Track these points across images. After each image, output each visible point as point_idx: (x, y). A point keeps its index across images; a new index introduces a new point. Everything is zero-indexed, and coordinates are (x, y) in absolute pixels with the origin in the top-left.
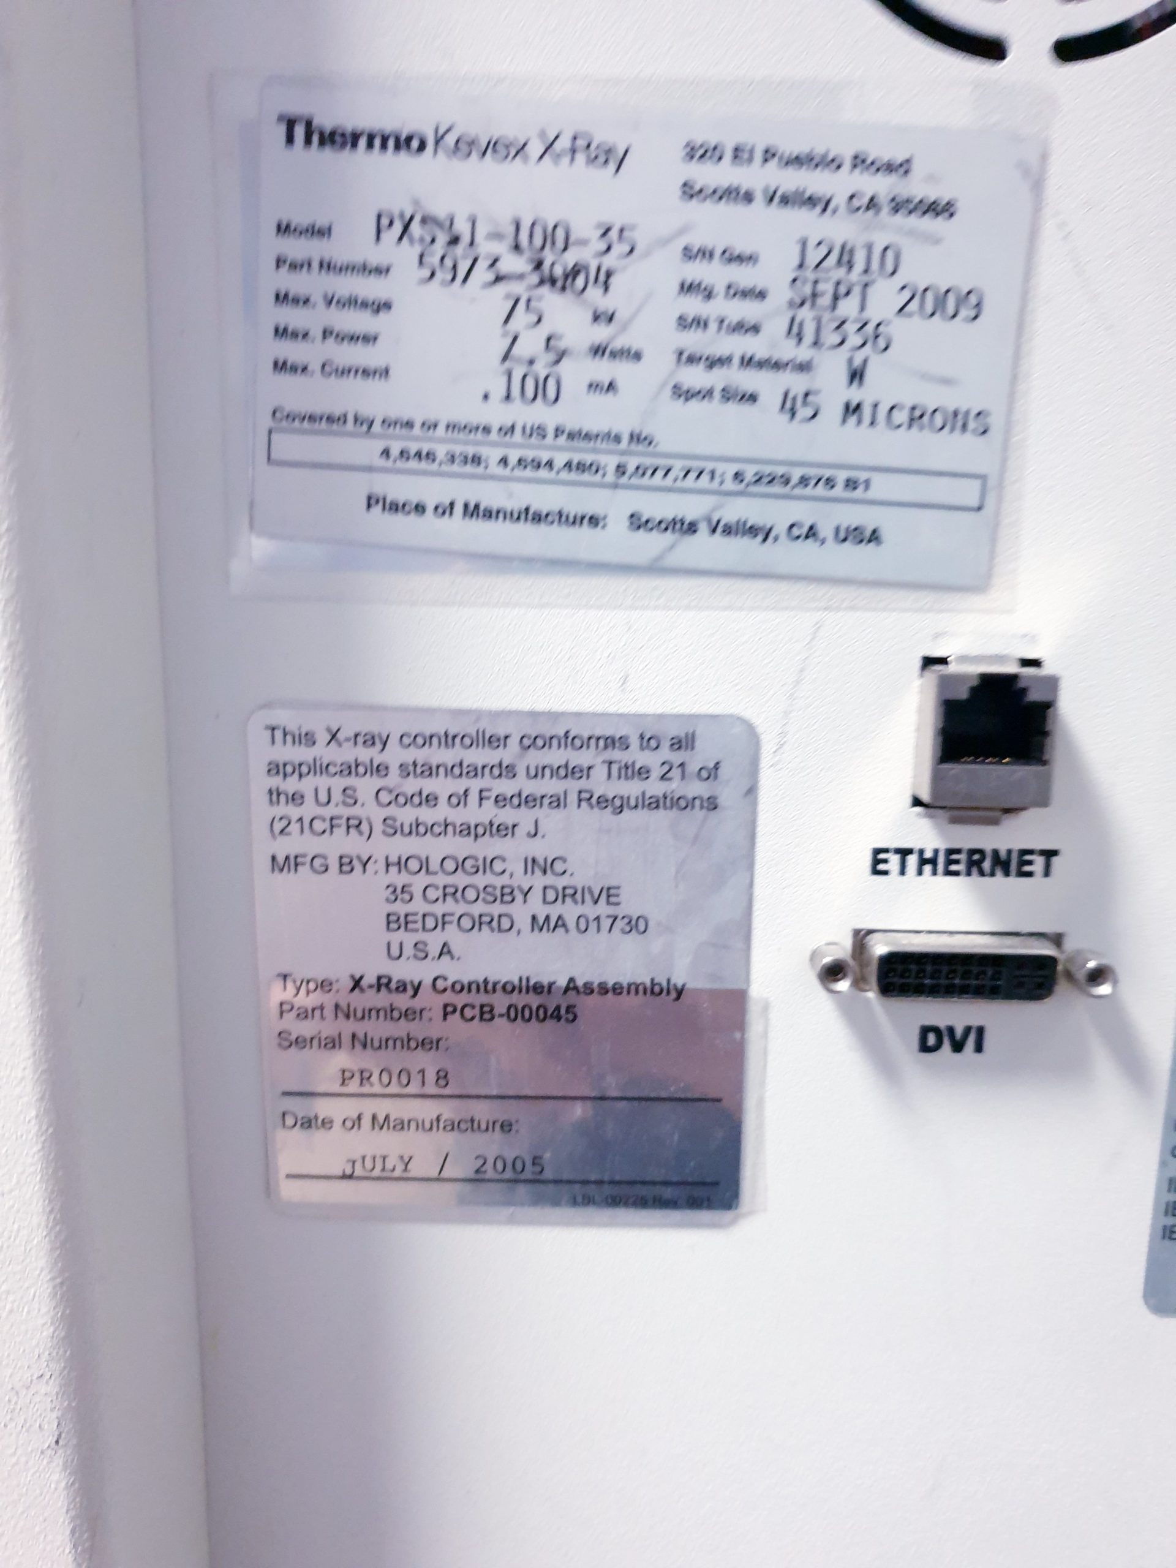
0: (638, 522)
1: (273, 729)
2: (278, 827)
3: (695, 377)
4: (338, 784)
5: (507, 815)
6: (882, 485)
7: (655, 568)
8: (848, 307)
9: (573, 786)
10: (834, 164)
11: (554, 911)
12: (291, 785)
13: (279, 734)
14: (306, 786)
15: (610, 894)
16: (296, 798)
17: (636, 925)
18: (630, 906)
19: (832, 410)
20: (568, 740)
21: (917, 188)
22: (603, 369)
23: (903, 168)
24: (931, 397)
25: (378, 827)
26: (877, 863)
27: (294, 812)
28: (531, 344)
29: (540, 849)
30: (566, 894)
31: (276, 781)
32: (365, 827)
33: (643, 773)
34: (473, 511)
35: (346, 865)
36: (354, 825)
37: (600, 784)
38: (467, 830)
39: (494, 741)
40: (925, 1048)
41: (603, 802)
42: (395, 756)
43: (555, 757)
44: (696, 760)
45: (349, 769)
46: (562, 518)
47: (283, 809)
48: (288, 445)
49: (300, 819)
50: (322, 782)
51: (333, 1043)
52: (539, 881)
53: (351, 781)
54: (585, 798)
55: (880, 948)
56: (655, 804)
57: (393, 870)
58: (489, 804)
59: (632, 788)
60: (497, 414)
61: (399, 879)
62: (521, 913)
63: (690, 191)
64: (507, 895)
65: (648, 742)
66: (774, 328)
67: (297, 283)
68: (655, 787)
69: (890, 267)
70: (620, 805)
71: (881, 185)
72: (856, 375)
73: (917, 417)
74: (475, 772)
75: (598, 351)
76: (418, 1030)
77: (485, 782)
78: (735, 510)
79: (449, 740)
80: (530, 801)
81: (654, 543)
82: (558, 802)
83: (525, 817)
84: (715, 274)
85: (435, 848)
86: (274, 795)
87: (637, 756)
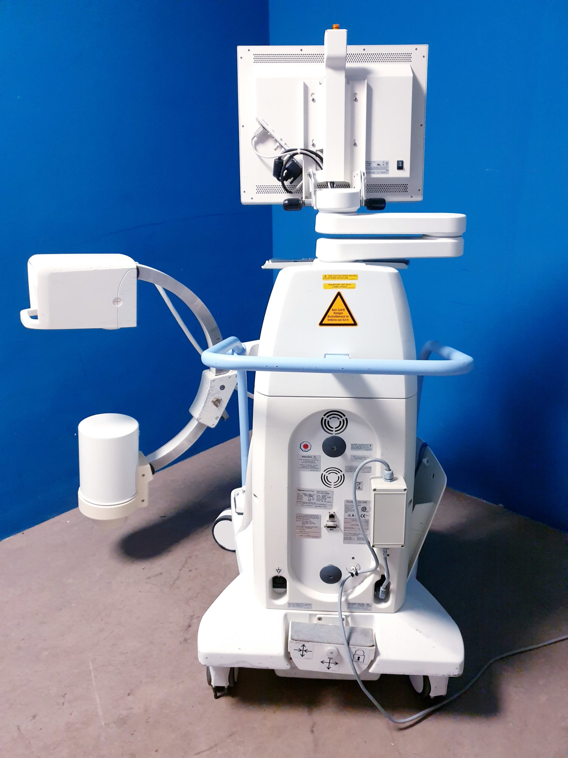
0: (315, 506)
2: (297, 519)
3: (317, 500)
6: (327, 505)
7: (316, 508)
8: (325, 497)
10: (323, 492)
13: (297, 515)
15: (314, 523)
17: (315, 524)
18: (315, 523)
19: (324, 501)
20: (311, 515)
21: (328, 493)
22: (313, 500)
23: (327, 492)
24: (329, 501)
25: (302, 519)
26: (327, 521)
28: (310, 499)
29: (310, 520)
30: (311, 522)
31: (297, 517)
34: (307, 505)
35: (300, 521)
36: (300, 519)
37: (313, 517)
38: (306, 519)
39: (308, 515)
40: (330, 530)
42: (302, 516)
43: (311, 516)
44: (318, 516)
46: (311, 506)
48: (298, 502)
50: (299, 517)
51: (299, 529)
52: (310, 522)
55: (327, 526)
56: (315, 518)
60: (308, 502)
62: (309, 523)
63: (317, 493)
64: (308, 522)
66: (321, 498)
67: (298, 496)
70: (314, 518)
71: (326, 493)
72: (325, 500)
73: (328, 502)
75: (313, 499)
76: (304, 529)
77: (307, 517)
78: (319, 506)
79: (305, 515)
81: (315, 507)
82: (311, 518)
83: (309, 519)
84: (318, 496)
85: (304, 520)
87: (315, 516)
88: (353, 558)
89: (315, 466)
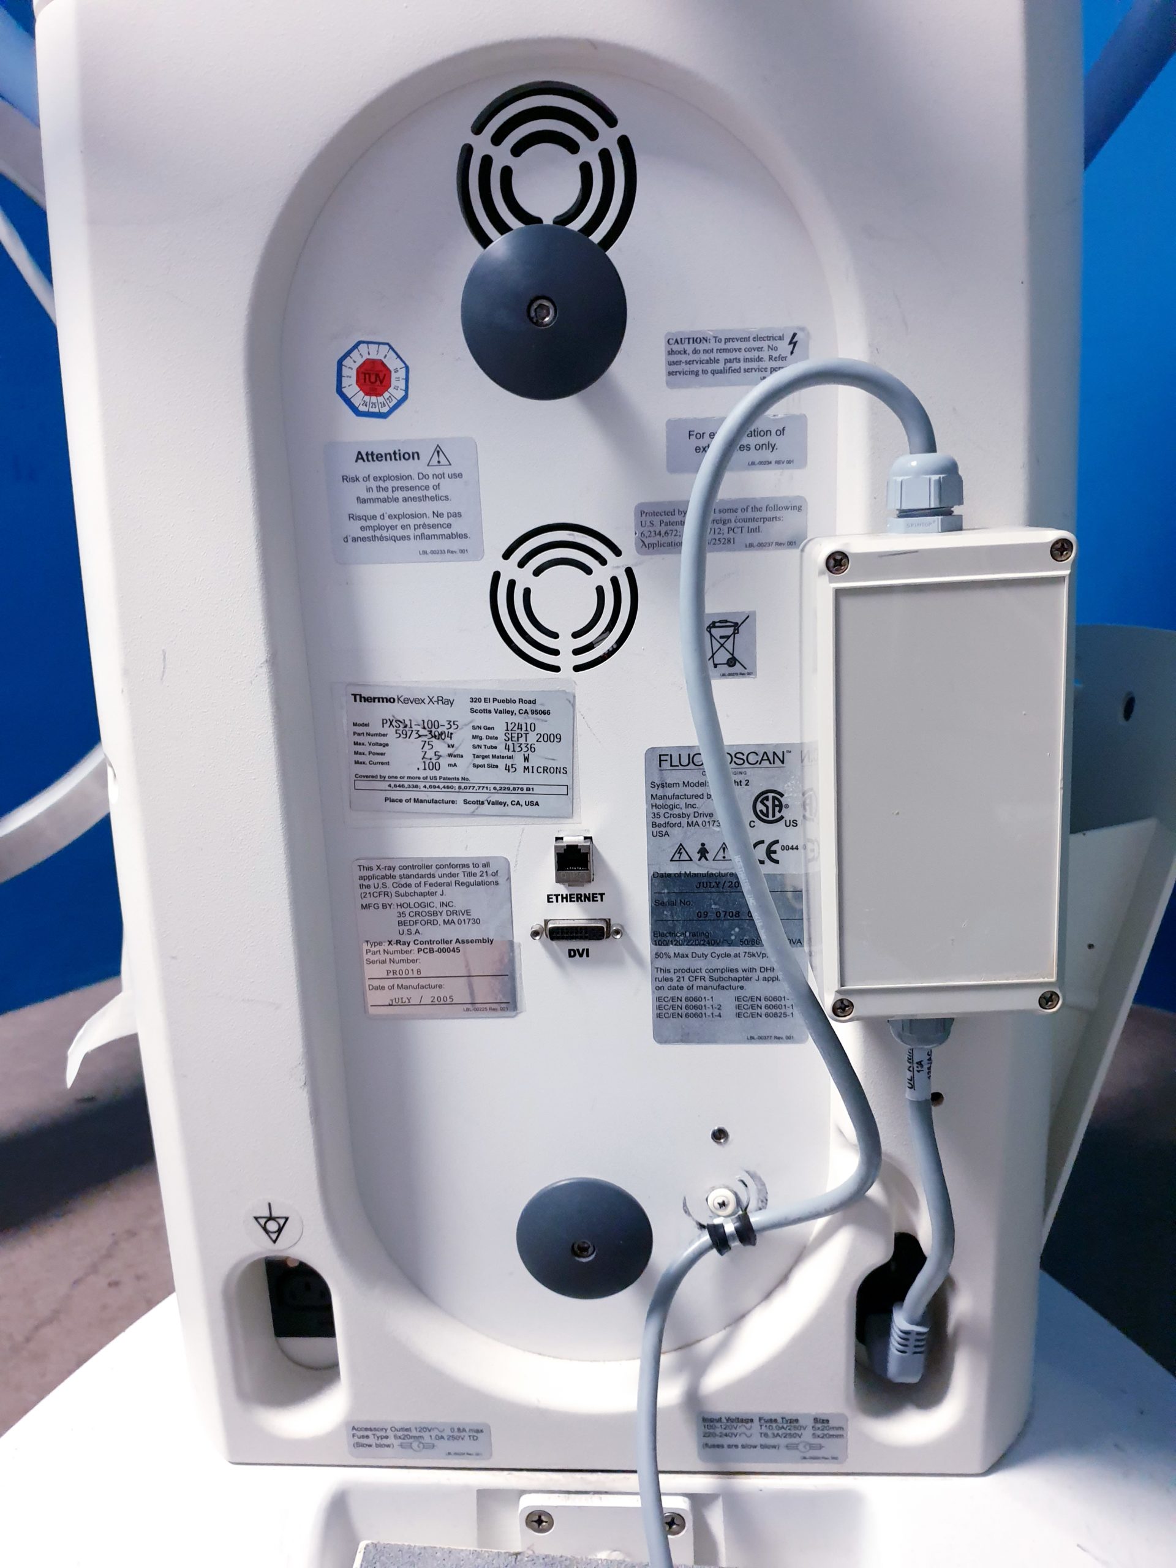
0: (466, 802)
1: (360, 866)
2: (363, 895)
3: (479, 761)
4: (381, 882)
5: (433, 889)
6: (537, 789)
7: (473, 814)
8: (522, 740)
9: (453, 879)
10: (514, 702)
11: (450, 918)
12: (366, 883)
13: (362, 867)
14: (371, 883)
15: (467, 912)
16: (368, 887)
17: (477, 921)
18: (474, 915)
19: (520, 769)
20: (450, 866)
21: (538, 707)
22: (452, 760)
23: (534, 702)
24: (549, 764)
25: (394, 894)
26: (549, 900)
27: (368, 891)
28: (430, 754)
29: (444, 899)
30: (453, 913)
31: (362, 882)
32: (390, 894)
33: (474, 875)
34: (416, 801)
35: (384, 906)
36: (386, 894)
37: (461, 878)
38: (421, 894)
39: (428, 867)
40: (570, 956)
41: (463, 884)
42: (397, 873)
43: (447, 871)
44: (490, 870)
45: (384, 877)
46: (443, 802)
47: (365, 890)
48: (361, 784)
49: (370, 893)
50: (376, 881)
51: (384, 962)
52: (445, 909)
53: (385, 881)
54: (457, 883)
55: (550, 925)
56: (479, 884)
57: (399, 907)
58: (427, 886)
59: (472, 880)
60: (422, 774)
61: (401, 910)
62: (440, 919)
63: (473, 711)
64: (435, 914)
65: (475, 866)
66: (500, 744)
67: (360, 739)
68: (479, 879)
69: (533, 729)
70: (468, 885)
71: (528, 707)
72: (526, 759)
73: (545, 770)
74: (422, 876)
75: (450, 755)
76: (410, 957)
77: (426, 879)
78: (494, 798)
79: (413, 867)
80: (440, 885)
81: (473, 807)
82: (449, 885)
83: (439, 890)
84: (482, 733)
85: (412, 900)
86: (361, 886)
87: (472, 870)
88: (720, 1135)
89: (444, 520)
